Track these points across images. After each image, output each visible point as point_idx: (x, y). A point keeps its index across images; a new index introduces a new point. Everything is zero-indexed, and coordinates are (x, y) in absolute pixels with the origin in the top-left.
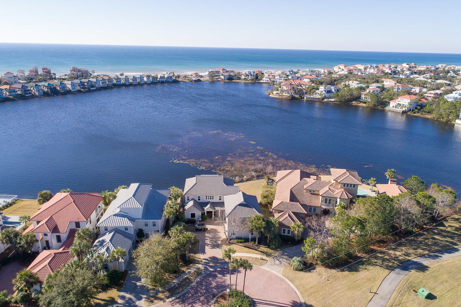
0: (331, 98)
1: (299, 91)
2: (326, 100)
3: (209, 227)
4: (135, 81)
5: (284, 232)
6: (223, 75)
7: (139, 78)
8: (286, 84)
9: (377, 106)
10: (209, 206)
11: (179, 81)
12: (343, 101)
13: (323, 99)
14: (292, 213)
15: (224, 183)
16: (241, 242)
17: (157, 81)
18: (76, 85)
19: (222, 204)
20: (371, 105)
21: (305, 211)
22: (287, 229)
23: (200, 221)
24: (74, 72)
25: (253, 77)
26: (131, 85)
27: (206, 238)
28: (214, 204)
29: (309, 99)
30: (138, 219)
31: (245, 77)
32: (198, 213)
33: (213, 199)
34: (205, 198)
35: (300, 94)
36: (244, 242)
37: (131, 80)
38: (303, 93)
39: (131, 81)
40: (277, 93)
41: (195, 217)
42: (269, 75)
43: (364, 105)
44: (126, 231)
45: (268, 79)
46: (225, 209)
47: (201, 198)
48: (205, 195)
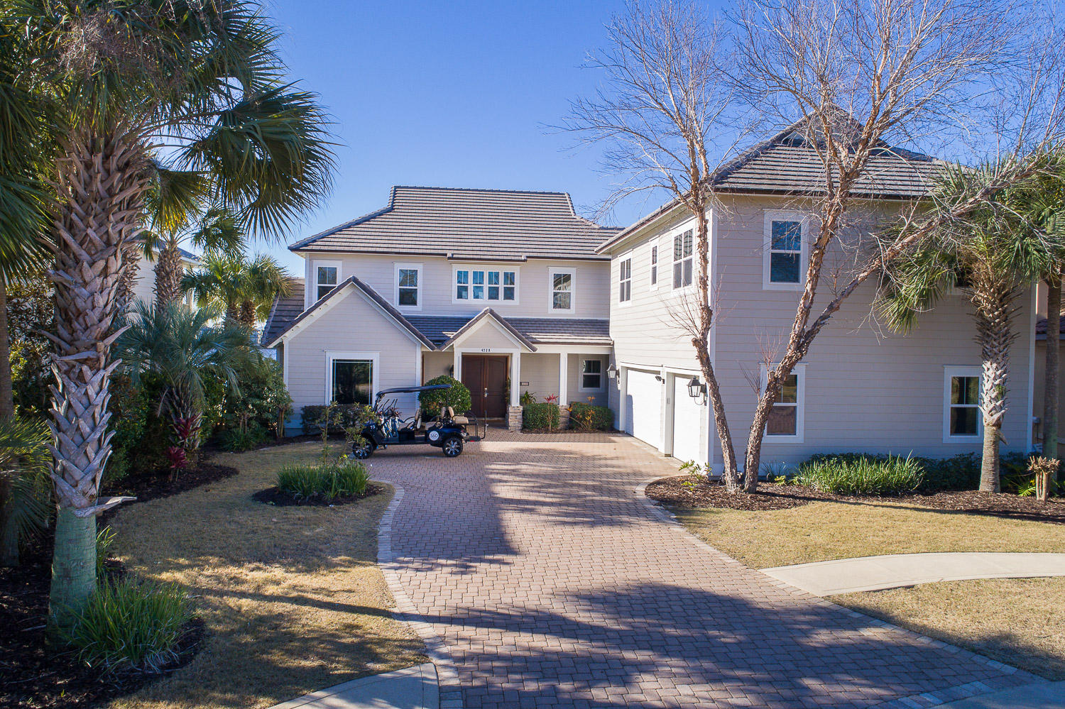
32: (396, 364)
33: (509, 294)
34: (455, 285)
41: (365, 396)
46: (610, 344)
47: (420, 287)
48: (449, 255)
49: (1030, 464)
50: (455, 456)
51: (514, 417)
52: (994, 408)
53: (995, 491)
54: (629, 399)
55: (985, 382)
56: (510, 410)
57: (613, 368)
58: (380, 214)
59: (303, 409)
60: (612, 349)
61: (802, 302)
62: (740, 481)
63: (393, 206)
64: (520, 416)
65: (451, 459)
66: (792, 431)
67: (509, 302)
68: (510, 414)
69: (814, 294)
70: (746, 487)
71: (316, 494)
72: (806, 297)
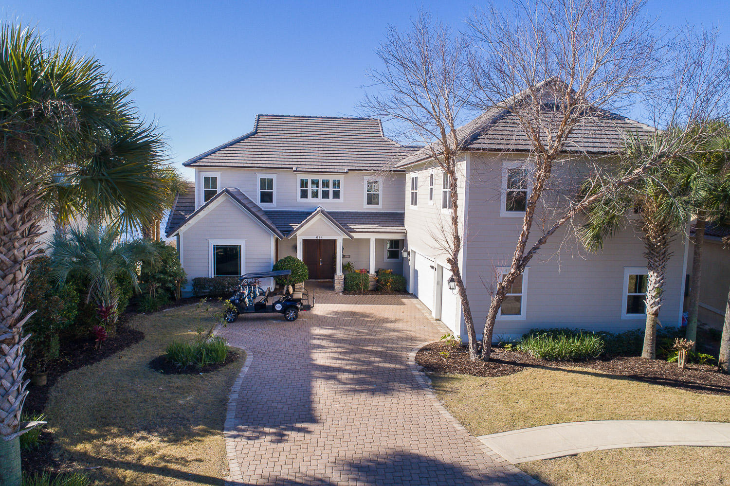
32: (257, 248)
46: (404, 233)
47: (274, 191)
48: (294, 169)
49: (675, 343)
50: (292, 321)
51: (338, 284)
52: (654, 303)
53: (651, 358)
54: (416, 272)
55: (649, 285)
56: (336, 278)
57: (406, 251)
58: (248, 137)
59: (193, 280)
60: (406, 236)
61: (520, 238)
62: (479, 352)
63: (257, 130)
64: (342, 282)
65: (290, 322)
66: (519, 313)
67: (336, 200)
68: (336, 281)
69: (528, 233)
70: (483, 357)
71: (191, 363)
72: (523, 235)
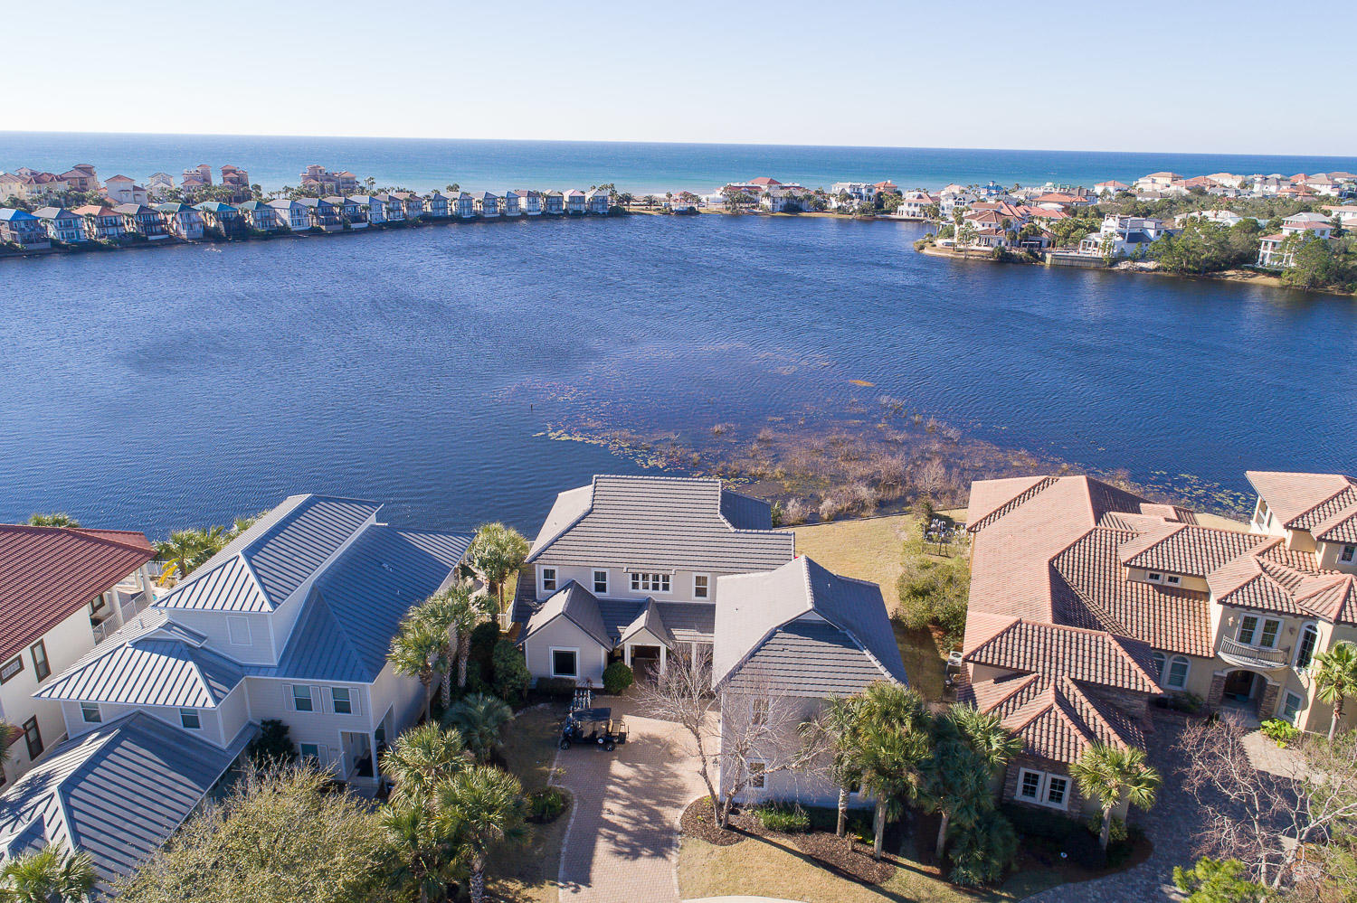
0: (1144, 258)
1: (1026, 237)
2: (1123, 266)
3: (634, 726)
4: (492, 209)
5: (1029, 790)
6: (768, 195)
7: (502, 198)
8: (980, 214)
9: (1323, 286)
10: (641, 621)
11: (630, 213)
12: (1191, 267)
13: (1115, 262)
14: (1073, 687)
15: (722, 517)
16: (790, 831)
17: (559, 209)
18: (304, 213)
19: (702, 616)
20: (1300, 282)
21: (1152, 684)
22: (1050, 776)
23: (595, 692)
24: (313, 182)
25: (865, 203)
26: (477, 219)
27: (611, 787)
28: (669, 616)
29: (1061, 262)
30: (258, 669)
31: (840, 204)
32: (590, 655)
33: (666, 587)
34: (631, 581)
35: (1032, 246)
36: (809, 830)
37: (478, 205)
38: (1041, 242)
39: (478, 208)
40: (947, 244)
41: (571, 670)
42: (920, 197)
43: (1273, 281)
44: (189, 731)
45: (917, 210)
47: (607, 582)
48: (626, 568)
50: (612, 751)
58: (584, 517)
63: (593, 505)
66: (762, 786)
67: (666, 592)
